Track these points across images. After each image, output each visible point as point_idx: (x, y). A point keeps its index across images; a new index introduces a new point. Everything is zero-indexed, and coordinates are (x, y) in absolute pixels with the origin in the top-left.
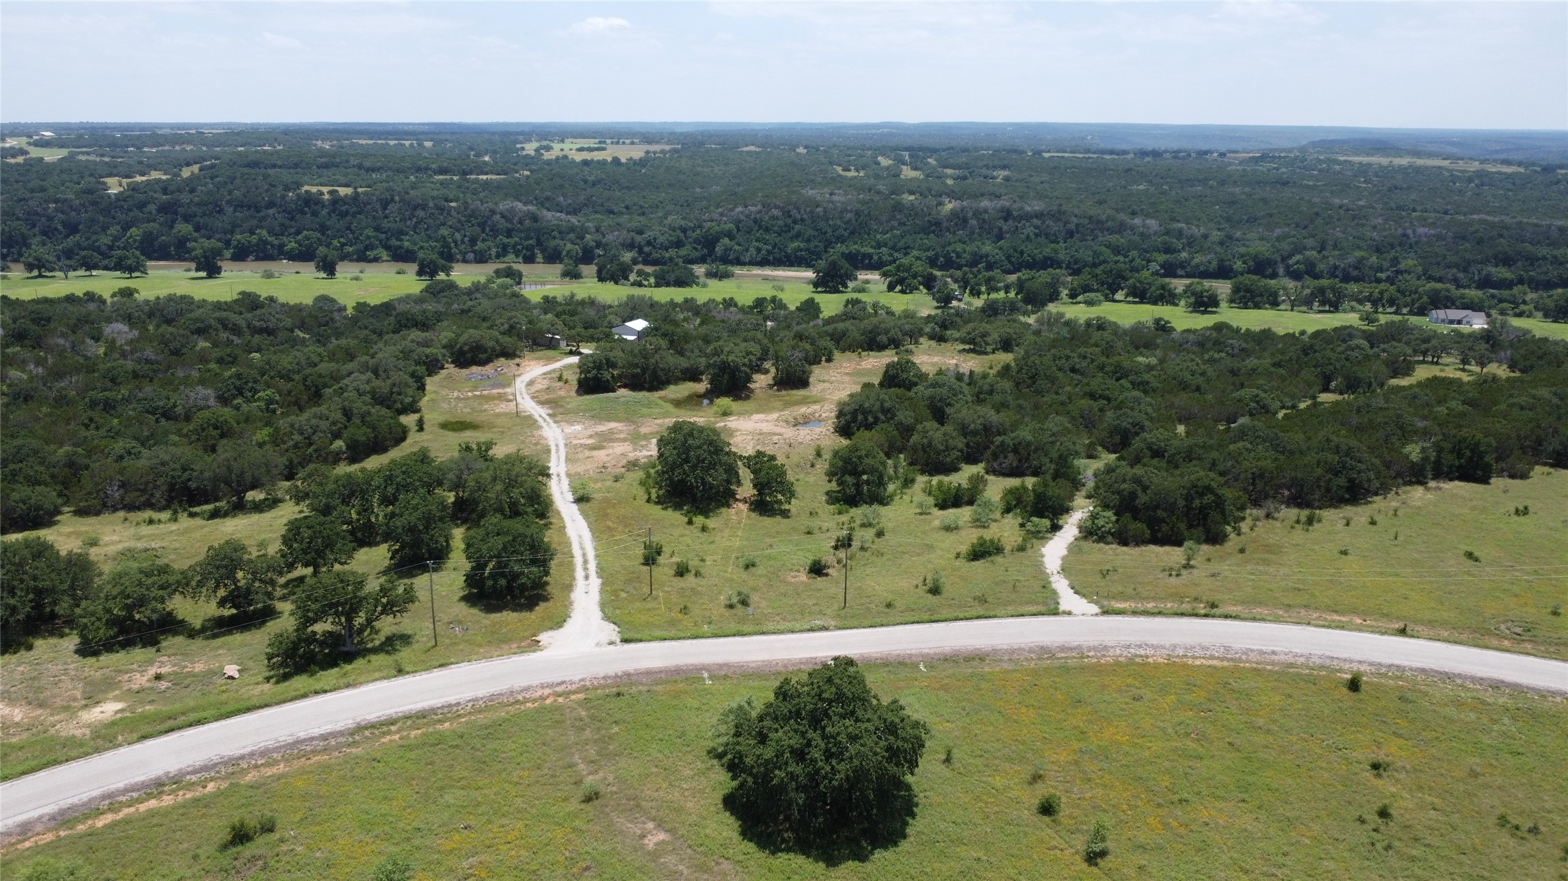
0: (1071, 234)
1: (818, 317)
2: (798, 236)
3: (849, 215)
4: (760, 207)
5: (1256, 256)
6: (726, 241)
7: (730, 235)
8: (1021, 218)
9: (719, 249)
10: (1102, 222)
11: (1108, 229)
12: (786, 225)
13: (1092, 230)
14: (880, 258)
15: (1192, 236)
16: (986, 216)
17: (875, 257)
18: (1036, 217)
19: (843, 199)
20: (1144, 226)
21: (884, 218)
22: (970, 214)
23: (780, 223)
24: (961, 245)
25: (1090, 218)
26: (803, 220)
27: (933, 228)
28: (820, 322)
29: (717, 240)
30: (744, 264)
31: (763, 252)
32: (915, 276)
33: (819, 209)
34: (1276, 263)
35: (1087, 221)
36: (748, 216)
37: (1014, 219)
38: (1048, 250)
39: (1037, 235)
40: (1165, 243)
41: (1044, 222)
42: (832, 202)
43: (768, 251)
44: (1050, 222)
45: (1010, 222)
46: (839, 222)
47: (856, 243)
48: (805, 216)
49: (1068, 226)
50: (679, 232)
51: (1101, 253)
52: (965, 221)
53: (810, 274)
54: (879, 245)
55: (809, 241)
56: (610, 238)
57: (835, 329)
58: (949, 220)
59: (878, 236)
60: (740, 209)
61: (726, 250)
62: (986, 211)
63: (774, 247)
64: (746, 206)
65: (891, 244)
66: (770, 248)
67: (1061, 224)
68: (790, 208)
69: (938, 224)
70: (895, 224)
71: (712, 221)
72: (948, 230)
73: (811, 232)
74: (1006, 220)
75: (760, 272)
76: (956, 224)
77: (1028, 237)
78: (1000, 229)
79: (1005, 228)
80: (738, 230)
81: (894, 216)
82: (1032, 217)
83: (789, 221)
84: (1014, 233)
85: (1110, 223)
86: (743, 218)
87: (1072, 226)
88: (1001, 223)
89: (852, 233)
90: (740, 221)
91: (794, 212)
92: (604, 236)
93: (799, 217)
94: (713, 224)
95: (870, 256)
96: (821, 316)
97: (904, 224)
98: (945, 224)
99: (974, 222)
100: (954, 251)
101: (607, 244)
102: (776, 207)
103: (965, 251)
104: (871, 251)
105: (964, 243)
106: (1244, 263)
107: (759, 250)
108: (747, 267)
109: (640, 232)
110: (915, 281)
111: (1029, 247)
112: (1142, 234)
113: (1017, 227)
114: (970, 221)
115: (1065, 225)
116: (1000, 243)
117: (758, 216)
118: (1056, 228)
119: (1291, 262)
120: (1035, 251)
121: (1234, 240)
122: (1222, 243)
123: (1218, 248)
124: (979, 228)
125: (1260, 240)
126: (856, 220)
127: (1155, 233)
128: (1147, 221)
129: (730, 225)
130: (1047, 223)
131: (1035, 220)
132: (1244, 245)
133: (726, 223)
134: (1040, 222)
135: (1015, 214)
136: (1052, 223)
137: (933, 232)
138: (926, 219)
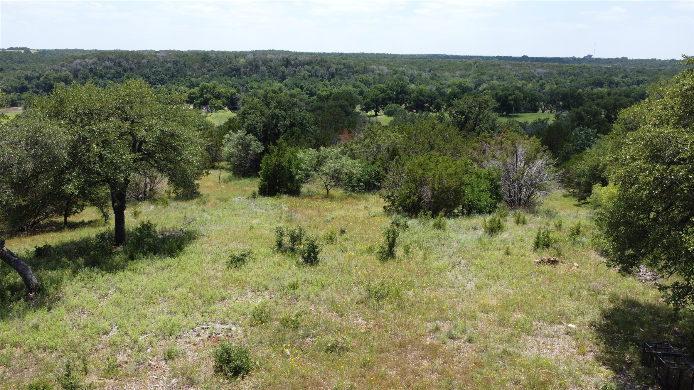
0: (332, 76)
3: (169, 65)
4: (95, 60)
5: (460, 85)
8: (296, 65)
10: (353, 68)
11: (357, 72)
12: (117, 72)
13: (347, 72)
15: (412, 75)
16: (272, 64)
18: (307, 64)
19: (165, 55)
20: (379, 69)
21: (196, 66)
23: (113, 71)
24: (257, 84)
26: (131, 69)
27: (234, 73)
33: (144, 61)
34: (471, 90)
35: (342, 67)
36: (85, 66)
37: (292, 66)
39: (310, 76)
40: (400, 79)
41: (313, 68)
44: (317, 67)
45: (290, 67)
46: (160, 69)
47: (174, 84)
48: (133, 66)
49: (330, 70)
50: (23, 80)
51: (359, 87)
52: (257, 67)
58: (245, 67)
59: (193, 79)
60: (78, 61)
62: (271, 61)
64: (84, 60)
67: (325, 69)
68: (120, 60)
69: (237, 70)
70: (205, 70)
72: (245, 74)
74: (286, 66)
76: (251, 70)
77: (304, 77)
78: (283, 72)
79: (286, 72)
80: (76, 77)
81: (204, 65)
82: (304, 64)
83: (120, 69)
84: (293, 75)
85: (357, 68)
86: (79, 67)
87: (332, 70)
88: (283, 68)
89: (172, 77)
90: (78, 70)
91: (124, 63)
93: (128, 66)
97: (212, 70)
98: (242, 70)
99: (264, 68)
100: (252, 88)
102: (108, 59)
103: (260, 88)
104: (186, 89)
105: (258, 81)
106: (453, 89)
110: (219, 101)
111: (307, 83)
112: (379, 75)
113: (295, 71)
114: (261, 68)
115: (328, 70)
116: (285, 81)
117: (93, 66)
118: (322, 71)
119: (480, 89)
120: (311, 86)
121: (439, 77)
122: (432, 79)
123: (432, 81)
124: (268, 72)
125: (453, 76)
126: (174, 68)
127: (387, 74)
128: (380, 67)
129: (67, 72)
130: (315, 68)
131: (307, 66)
132: (446, 80)
133: (65, 71)
134: (310, 68)
135: (293, 62)
136: (319, 68)
137: (235, 76)
138: (228, 66)
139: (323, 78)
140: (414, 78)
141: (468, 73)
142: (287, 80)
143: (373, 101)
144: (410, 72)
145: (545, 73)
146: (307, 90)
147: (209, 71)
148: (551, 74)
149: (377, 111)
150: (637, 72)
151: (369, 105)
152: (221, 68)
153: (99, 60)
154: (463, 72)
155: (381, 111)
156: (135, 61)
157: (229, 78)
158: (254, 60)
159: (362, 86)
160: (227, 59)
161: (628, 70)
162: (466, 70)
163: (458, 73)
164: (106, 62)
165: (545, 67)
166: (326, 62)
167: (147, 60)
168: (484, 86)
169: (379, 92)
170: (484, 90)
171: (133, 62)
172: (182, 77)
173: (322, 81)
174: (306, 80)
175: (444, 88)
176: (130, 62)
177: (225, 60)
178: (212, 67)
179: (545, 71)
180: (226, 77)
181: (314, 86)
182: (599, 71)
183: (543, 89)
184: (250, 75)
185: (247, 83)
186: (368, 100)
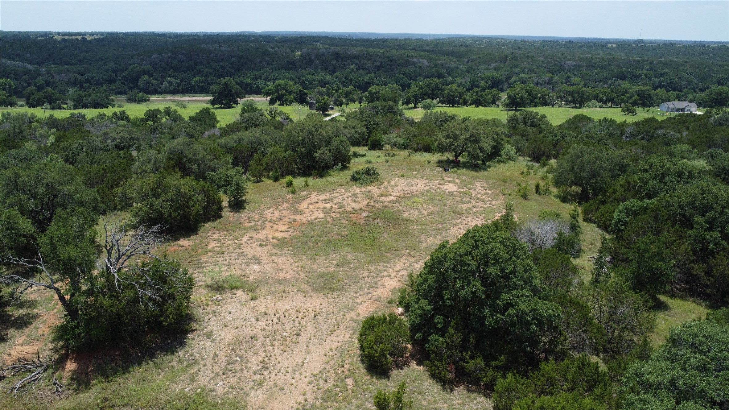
0: (378, 68)
1: (214, 127)
2: (199, 73)
3: (233, 59)
4: (169, 54)
5: (492, 78)
6: (146, 77)
7: (150, 75)
8: (346, 59)
9: (141, 83)
10: (395, 60)
11: (400, 65)
12: (189, 66)
13: (391, 65)
14: (257, 86)
15: (449, 68)
16: (324, 58)
17: (254, 86)
18: (355, 58)
19: (228, 49)
20: (420, 63)
21: (257, 60)
22: (314, 57)
23: (186, 64)
24: (312, 76)
25: (388, 58)
26: (201, 62)
27: (291, 66)
28: (217, 132)
29: (139, 77)
30: (161, 93)
31: (174, 84)
32: (290, 93)
33: (212, 55)
34: (503, 82)
35: (387, 60)
36: (161, 60)
37: (342, 59)
38: (368, 78)
39: (358, 69)
40: (438, 72)
41: (360, 61)
42: (221, 51)
43: (177, 83)
44: (364, 61)
45: (340, 61)
46: (227, 63)
47: (240, 77)
48: (203, 60)
49: (376, 63)
50: (110, 73)
51: (401, 79)
52: (311, 61)
53: (210, 98)
54: (256, 78)
55: (206, 76)
56: (57, 78)
57: (240, 141)
58: (301, 61)
60: (155, 56)
61: (146, 84)
62: (323, 55)
63: (182, 81)
64: (160, 54)
65: (264, 76)
66: (178, 81)
67: (371, 62)
69: (293, 63)
70: (266, 64)
71: (135, 64)
72: (301, 67)
73: (207, 70)
74: (337, 60)
75: (172, 98)
76: (306, 63)
77: (353, 70)
78: (334, 65)
79: (337, 65)
80: (155, 70)
81: (264, 59)
82: (352, 58)
83: (192, 63)
84: (343, 68)
85: (400, 61)
86: (158, 61)
87: (378, 63)
88: (334, 62)
89: (237, 70)
90: (157, 64)
91: (195, 57)
92: (53, 77)
93: (198, 60)
94: (136, 66)
95: (250, 85)
96: (218, 125)
97: (272, 64)
98: (298, 64)
99: (317, 61)
100: (307, 80)
101: (55, 82)
102: (182, 54)
103: (314, 80)
104: (251, 81)
105: (313, 74)
106: (486, 82)
107: (171, 83)
108: (163, 95)
109: (82, 74)
110: (291, 96)
111: (355, 76)
112: (420, 68)
113: (344, 64)
114: (314, 61)
115: (374, 63)
116: (336, 74)
117: (169, 60)
118: (368, 65)
119: (511, 81)
120: (359, 79)
121: (474, 70)
122: (468, 72)
123: (467, 74)
124: (321, 66)
125: (487, 69)
126: (239, 62)
127: (427, 67)
128: (421, 60)
129: (148, 66)
130: (362, 61)
131: (355, 60)
132: (480, 72)
133: (145, 65)
134: (358, 61)
135: (342, 56)
136: (365, 61)
137: (291, 69)
138: (286, 60)
139: (369, 70)
140: (452, 70)
141: (502, 65)
142: (338, 73)
143: (413, 96)
144: (449, 65)
145: (575, 65)
146: (356, 82)
147: (269, 64)
148: (580, 66)
149: (416, 104)
150: (664, 64)
151: (410, 99)
152: (280, 62)
153: (173, 54)
154: (498, 64)
155: (419, 104)
156: (204, 55)
157: (287, 71)
158: (308, 55)
159: (405, 78)
160: (284, 54)
161: (655, 62)
162: (501, 62)
163: (493, 65)
164: (180, 56)
165: (575, 59)
166: (372, 55)
167: (214, 55)
168: (515, 78)
169: (418, 89)
170: (515, 82)
171: (203, 56)
172: (246, 70)
173: (369, 73)
174: (355, 73)
175: (477, 81)
176: (201, 57)
177: (282, 55)
178: (271, 61)
179: (574, 63)
180: (284, 71)
181: (362, 78)
182: (627, 63)
183: (569, 82)
184: (305, 69)
185: (303, 76)
186: (409, 95)
